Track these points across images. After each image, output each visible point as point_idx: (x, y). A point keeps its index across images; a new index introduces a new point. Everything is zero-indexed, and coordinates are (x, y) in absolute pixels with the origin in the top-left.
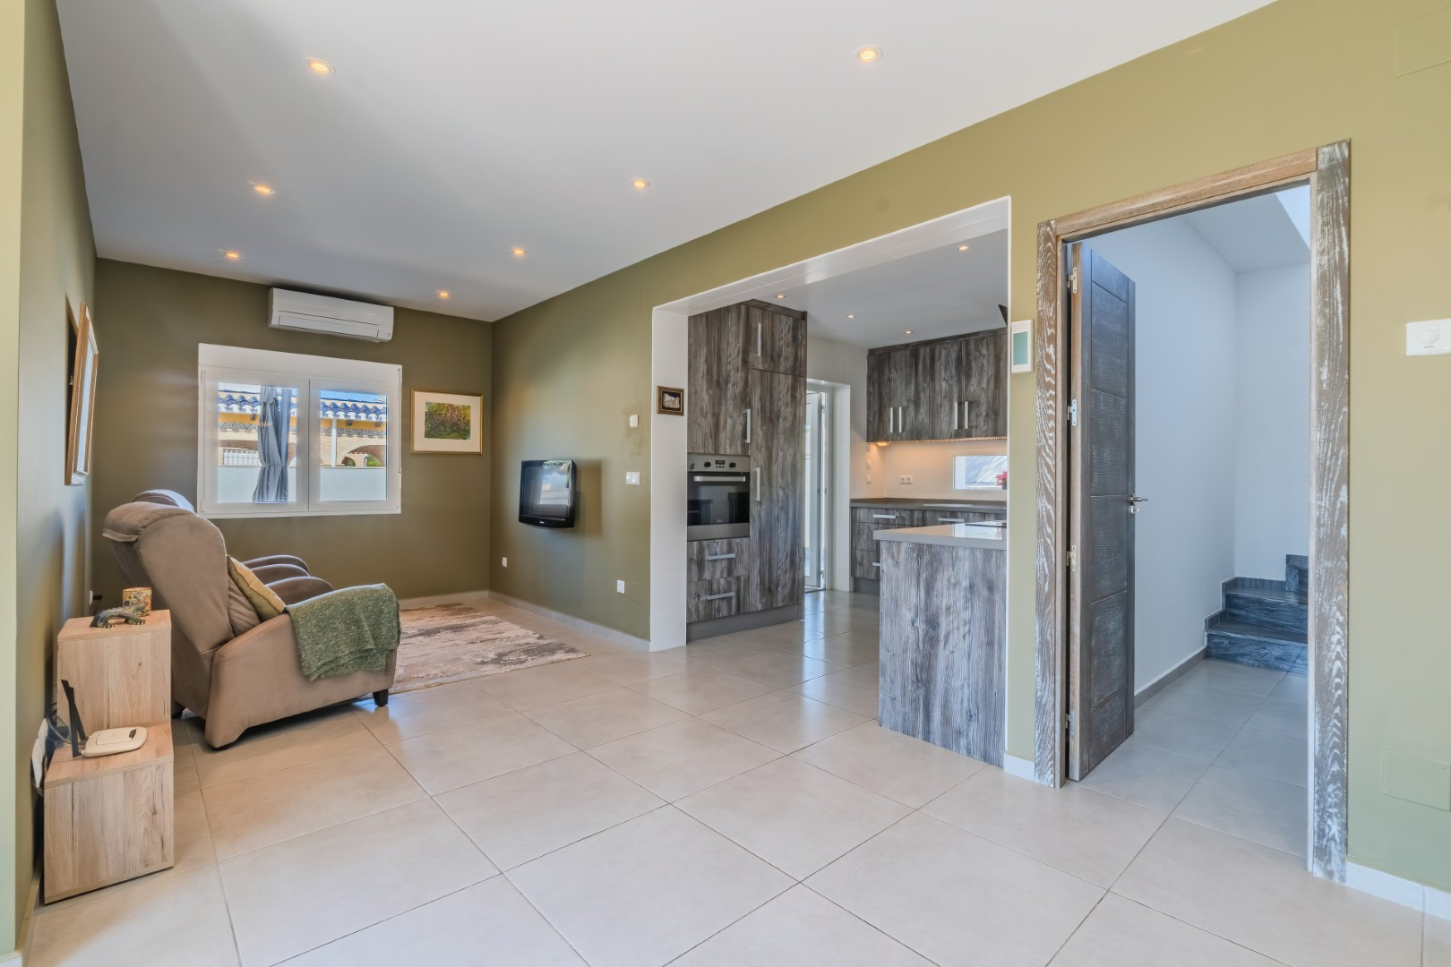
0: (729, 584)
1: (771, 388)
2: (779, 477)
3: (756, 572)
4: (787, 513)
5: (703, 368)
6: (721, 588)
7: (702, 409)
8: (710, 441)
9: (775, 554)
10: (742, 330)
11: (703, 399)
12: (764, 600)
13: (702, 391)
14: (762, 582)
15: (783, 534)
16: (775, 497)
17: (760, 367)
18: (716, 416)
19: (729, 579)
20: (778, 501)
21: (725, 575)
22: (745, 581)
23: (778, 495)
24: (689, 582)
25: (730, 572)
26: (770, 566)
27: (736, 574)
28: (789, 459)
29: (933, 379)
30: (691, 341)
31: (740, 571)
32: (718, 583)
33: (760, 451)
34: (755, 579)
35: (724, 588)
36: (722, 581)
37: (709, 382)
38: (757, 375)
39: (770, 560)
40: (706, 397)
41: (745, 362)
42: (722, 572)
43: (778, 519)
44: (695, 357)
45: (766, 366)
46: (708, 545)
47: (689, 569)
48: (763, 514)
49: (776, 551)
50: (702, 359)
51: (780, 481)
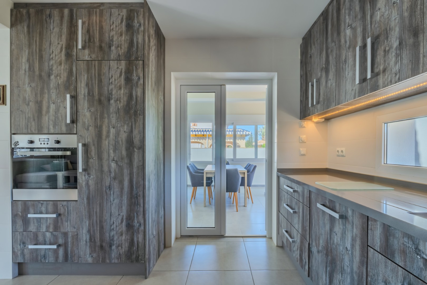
0: (56, 237)
1: (99, 75)
2: (111, 151)
3: (85, 231)
4: (121, 182)
5: (25, 66)
6: (47, 240)
7: (24, 99)
8: (33, 123)
9: (106, 216)
10: (65, 30)
11: (25, 91)
12: (95, 255)
13: (24, 84)
14: (92, 239)
15: (116, 201)
16: (106, 169)
17: (87, 58)
18: (39, 104)
19: (55, 233)
20: (110, 172)
21: (51, 230)
22: (73, 236)
23: (109, 166)
24: (14, 231)
25: (56, 228)
26: (102, 228)
27: (62, 230)
28: (123, 136)
29: (339, 34)
30: (13, 47)
31: (67, 227)
32: (44, 236)
33: (88, 129)
34: (84, 236)
35: (50, 240)
36: (48, 234)
37: (32, 79)
38: (82, 65)
39: (101, 222)
40: (28, 89)
41: (68, 56)
42: (48, 227)
43: (110, 187)
44: (17, 59)
45: (94, 56)
46: (33, 205)
47: (14, 222)
48: (91, 182)
49: (108, 215)
50: (24, 60)
51: (112, 154)
